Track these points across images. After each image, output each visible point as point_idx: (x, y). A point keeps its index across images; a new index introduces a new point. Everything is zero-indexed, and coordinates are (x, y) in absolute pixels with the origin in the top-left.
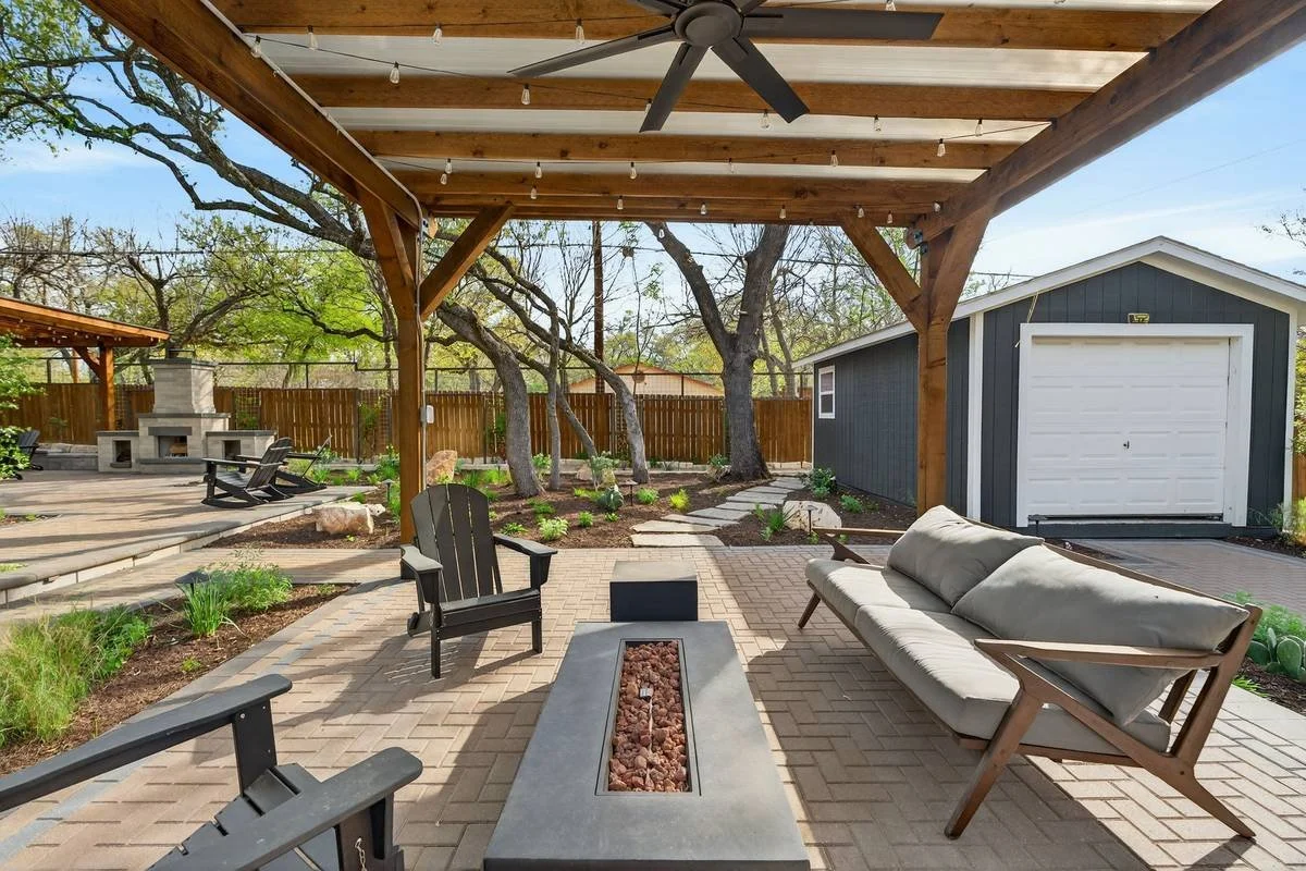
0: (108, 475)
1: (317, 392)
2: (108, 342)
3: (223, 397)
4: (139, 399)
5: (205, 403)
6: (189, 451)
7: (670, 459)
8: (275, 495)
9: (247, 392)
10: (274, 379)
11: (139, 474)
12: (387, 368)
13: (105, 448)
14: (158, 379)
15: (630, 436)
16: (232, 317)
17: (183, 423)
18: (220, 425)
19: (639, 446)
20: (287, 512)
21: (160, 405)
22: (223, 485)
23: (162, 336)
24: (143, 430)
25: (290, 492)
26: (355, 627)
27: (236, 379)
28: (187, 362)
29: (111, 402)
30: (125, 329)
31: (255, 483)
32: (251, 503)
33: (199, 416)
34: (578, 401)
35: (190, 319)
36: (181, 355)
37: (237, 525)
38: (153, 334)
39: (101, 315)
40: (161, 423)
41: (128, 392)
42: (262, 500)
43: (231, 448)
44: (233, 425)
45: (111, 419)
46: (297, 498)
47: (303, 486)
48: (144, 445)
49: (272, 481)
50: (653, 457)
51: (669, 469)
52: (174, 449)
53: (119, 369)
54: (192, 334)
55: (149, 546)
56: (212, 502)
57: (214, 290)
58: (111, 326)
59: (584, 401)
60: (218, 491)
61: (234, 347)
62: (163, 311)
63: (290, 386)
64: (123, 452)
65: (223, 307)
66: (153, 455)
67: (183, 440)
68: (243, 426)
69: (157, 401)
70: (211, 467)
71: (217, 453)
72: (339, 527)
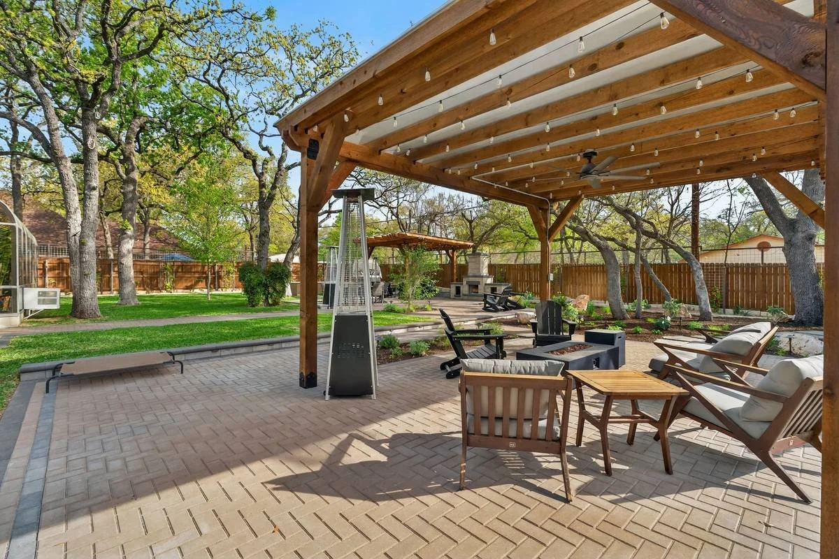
0: (454, 299)
1: (529, 265)
2: (455, 248)
3: (492, 267)
4: (463, 269)
5: (485, 271)
6: (479, 291)
7: (748, 308)
8: (506, 309)
9: (501, 266)
10: (511, 260)
11: (462, 300)
12: (561, 253)
13: (453, 290)
14: (470, 262)
15: (697, 290)
16: (496, 232)
17: (477, 279)
18: (490, 281)
19: (704, 296)
20: (509, 316)
21: (470, 272)
22: (489, 303)
23: (472, 244)
24: (465, 283)
25: (511, 308)
26: (519, 344)
27: (497, 260)
28: (479, 254)
29: (455, 271)
30: (460, 242)
31: (499, 303)
32: (496, 310)
33: (482, 277)
34: (676, 268)
35: (481, 234)
36: (477, 251)
37: (492, 317)
38: (468, 243)
39: (452, 238)
40: (471, 279)
41: (460, 266)
42: (501, 310)
43: (494, 290)
44: (495, 281)
45: (455, 278)
46: (513, 311)
47: (517, 306)
48: (465, 289)
49: (506, 303)
50: (716, 304)
51: (746, 315)
52: (474, 290)
53: (457, 257)
54: (482, 241)
55: (467, 319)
56: (486, 309)
57: (490, 222)
58: (456, 242)
59: (680, 270)
60: (487, 305)
61: (497, 245)
62: (472, 232)
63: (517, 263)
64: (458, 290)
65: (493, 229)
66: (467, 293)
67: (476, 287)
68: (499, 281)
69: (469, 270)
70: (485, 296)
71: (488, 291)
72: (525, 321)
